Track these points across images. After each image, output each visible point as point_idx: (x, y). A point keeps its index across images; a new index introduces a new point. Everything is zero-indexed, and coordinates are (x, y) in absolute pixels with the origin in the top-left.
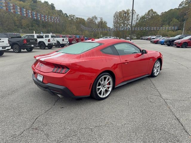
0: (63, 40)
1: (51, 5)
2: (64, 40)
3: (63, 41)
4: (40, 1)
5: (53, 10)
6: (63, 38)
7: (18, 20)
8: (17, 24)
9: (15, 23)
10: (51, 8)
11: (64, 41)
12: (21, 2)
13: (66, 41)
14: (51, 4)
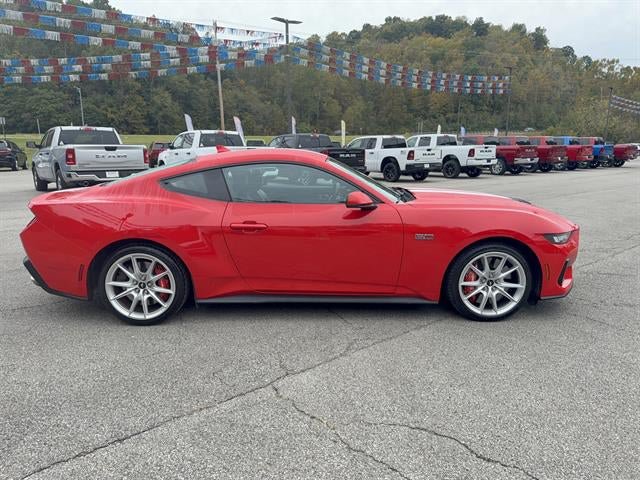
0: (472, 153)
1: (533, 34)
2: (477, 152)
3: (469, 155)
4: (499, 28)
5: (539, 49)
6: (472, 147)
7: (420, 95)
8: (416, 105)
9: (409, 102)
10: (532, 46)
11: (476, 156)
12: (440, 38)
13: (485, 155)
14: (533, 31)
